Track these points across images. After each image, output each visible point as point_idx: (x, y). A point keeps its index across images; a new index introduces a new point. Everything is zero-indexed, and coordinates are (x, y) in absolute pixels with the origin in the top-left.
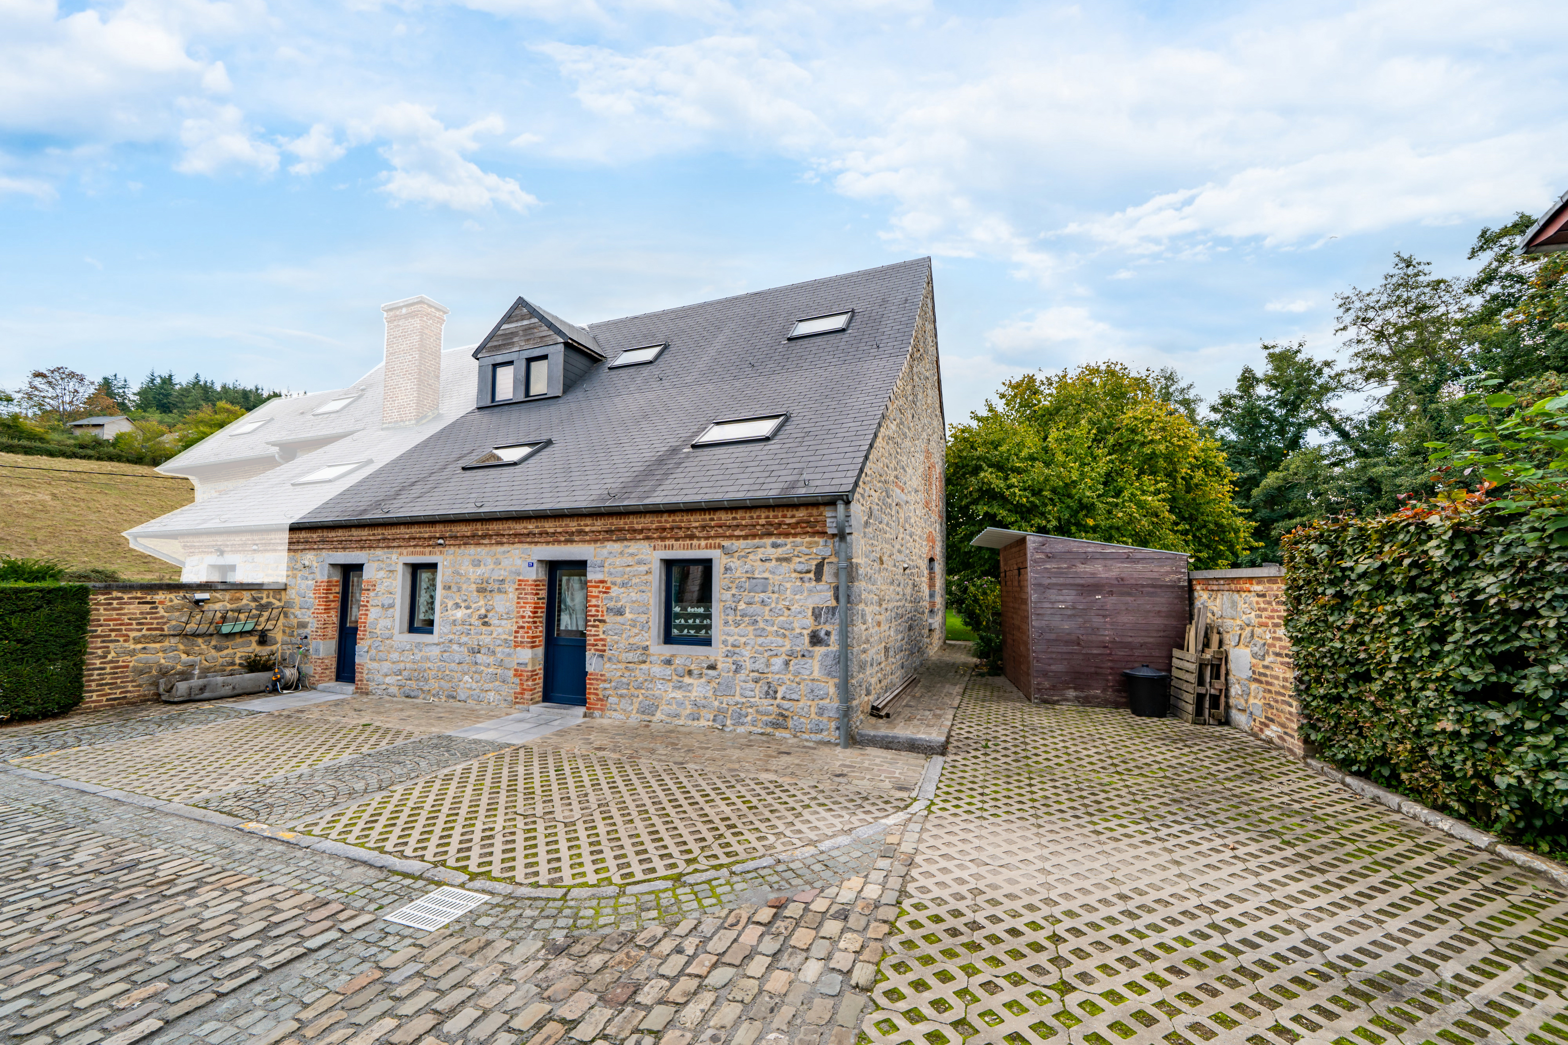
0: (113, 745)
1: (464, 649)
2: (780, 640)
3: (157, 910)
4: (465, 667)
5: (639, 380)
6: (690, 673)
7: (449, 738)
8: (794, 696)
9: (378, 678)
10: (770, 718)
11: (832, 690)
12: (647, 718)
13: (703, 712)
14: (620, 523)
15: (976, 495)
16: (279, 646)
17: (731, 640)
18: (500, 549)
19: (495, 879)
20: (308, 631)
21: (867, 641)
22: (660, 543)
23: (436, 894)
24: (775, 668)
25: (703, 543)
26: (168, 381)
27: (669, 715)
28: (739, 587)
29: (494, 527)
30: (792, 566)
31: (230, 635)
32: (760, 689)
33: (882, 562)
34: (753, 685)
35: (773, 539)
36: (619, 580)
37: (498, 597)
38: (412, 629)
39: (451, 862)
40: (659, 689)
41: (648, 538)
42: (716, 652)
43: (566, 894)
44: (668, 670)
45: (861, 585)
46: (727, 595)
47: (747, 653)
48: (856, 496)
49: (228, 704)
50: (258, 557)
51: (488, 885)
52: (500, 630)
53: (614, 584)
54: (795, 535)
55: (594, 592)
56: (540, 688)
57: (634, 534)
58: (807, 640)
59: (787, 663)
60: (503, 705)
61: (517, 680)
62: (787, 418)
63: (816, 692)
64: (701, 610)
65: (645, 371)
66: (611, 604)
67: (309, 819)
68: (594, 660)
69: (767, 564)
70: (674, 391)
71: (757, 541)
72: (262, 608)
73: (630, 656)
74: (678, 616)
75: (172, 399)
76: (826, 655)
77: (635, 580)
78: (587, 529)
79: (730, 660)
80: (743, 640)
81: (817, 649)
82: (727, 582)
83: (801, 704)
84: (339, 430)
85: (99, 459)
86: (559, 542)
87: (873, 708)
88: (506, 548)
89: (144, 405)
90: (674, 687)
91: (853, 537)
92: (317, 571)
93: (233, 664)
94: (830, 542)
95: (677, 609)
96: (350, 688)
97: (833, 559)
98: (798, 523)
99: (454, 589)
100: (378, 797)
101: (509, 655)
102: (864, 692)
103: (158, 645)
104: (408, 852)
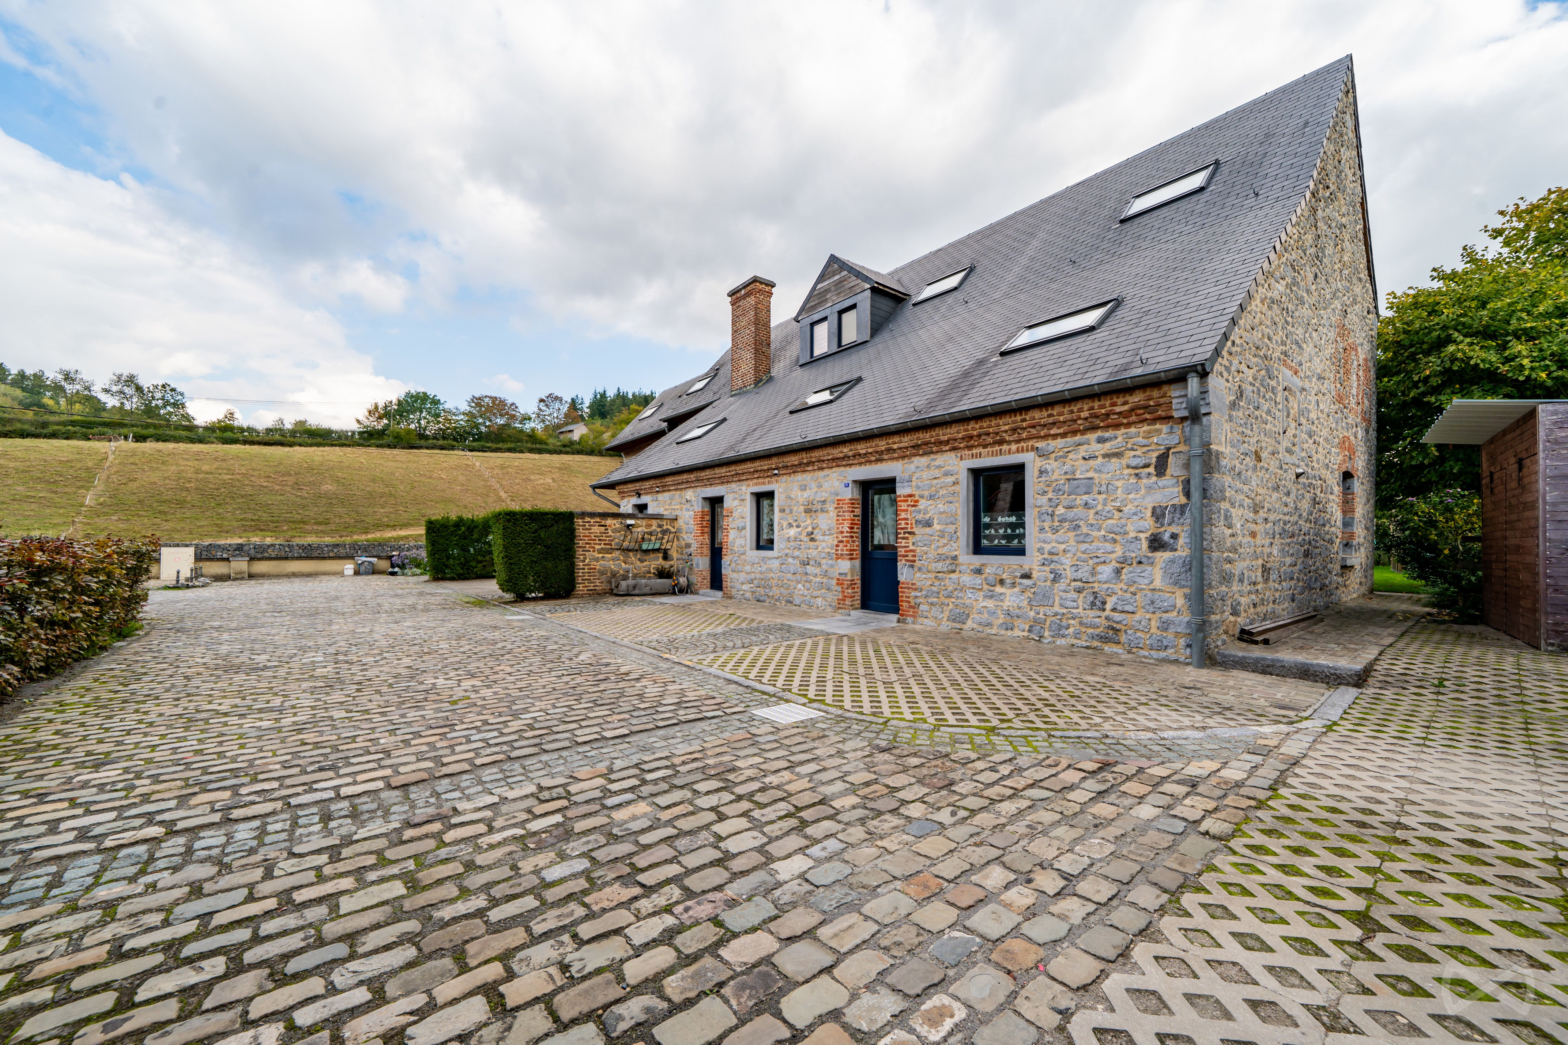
0: (591, 613)
1: (797, 562)
2: (1109, 546)
3: (621, 685)
4: (798, 577)
5: (943, 309)
6: (1002, 582)
7: (790, 626)
8: (1128, 608)
9: (738, 585)
10: (1097, 631)
11: (1180, 602)
12: (958, 626)
13: (1018, 622)
14: (926, 436)
15: (1435, 381)
16: (675, 563)
17: (1047, 547)
18: (821, 474)
19: (828, 705)
20: (691, 550)
21: (1233, 549)
22: (967, 452)
23: (785, 706)
24: (1103, 577)
25: (1014, 447)
26: (603, 395)
27: (980, 624)
28: (1057, 491)
29: (816, 454)
30: (1124, 461)
31: (647, 551)
32: (1083, 600)
33: (1259, 459)
34: (1075, 595)
35: (1099, 433)
36: (926, 493)
37: (821, 516)
38: (759, 547)
39: (795, 690)
40: (969, 598)
41: (954, 449)
42: (1031, 561)
43: (886, 722)
44: (978, 580)
45: (1223, 480)
46: (1044, 500)
47: (1067, 561)
48: (1217, 367)
49: (649, 598)
50: (660, 496)
51: (823, 707)
52: (824, 544)
53: (922, 497)
54: (1128, 425)
55: (903, 506)
56: (858, 597)
57: (940, 446)
58: (1145, 545)
59: (1118, 572)
60: (829, 610)
61: (839, 588)
62: (1118, 303)
63: (1158, 604)
64: (1013, 519)
65: (950, 299)
66: (920, 517)
67: (700, 657)
68: (905, 570)
69: (1091, 463)
70: (980, 311)
71: (1078, 438)
72: (665, 532)
73: (940, 566)
74: (988, 526)
75: (607, 408)
76: (1172, 561)
77: (942, 492)
78: (895, 446)
79: (1047, 569)
80: (1063, 547)
81: (1158, 554)
82: (1042, 485)
83: (1137, 617)
84: (703, 403)
85: (573, 453)
86: (870, 462)
87: (1243, 631)
88: (826, 472)
89: (592, 416)
90: (985, 597)
91: (1212, 417)
92: (695, 503)
93: (649, 572)
94: (1178, 429)
95: (987, 520)
96: (719, 594)
97: (1182, 448)
98: (1132, 410)
99: (787, 511)
100: (742, 651)
101: (832, 566)
102: (1228, 609)
103: (609, 556)
104: (764, 680)
